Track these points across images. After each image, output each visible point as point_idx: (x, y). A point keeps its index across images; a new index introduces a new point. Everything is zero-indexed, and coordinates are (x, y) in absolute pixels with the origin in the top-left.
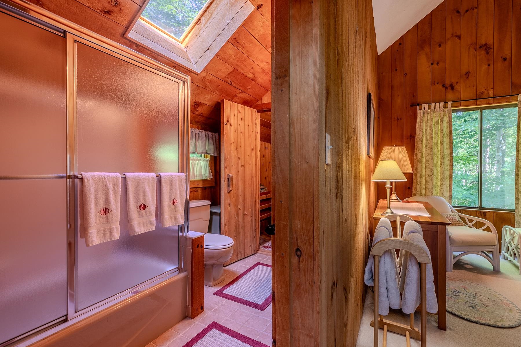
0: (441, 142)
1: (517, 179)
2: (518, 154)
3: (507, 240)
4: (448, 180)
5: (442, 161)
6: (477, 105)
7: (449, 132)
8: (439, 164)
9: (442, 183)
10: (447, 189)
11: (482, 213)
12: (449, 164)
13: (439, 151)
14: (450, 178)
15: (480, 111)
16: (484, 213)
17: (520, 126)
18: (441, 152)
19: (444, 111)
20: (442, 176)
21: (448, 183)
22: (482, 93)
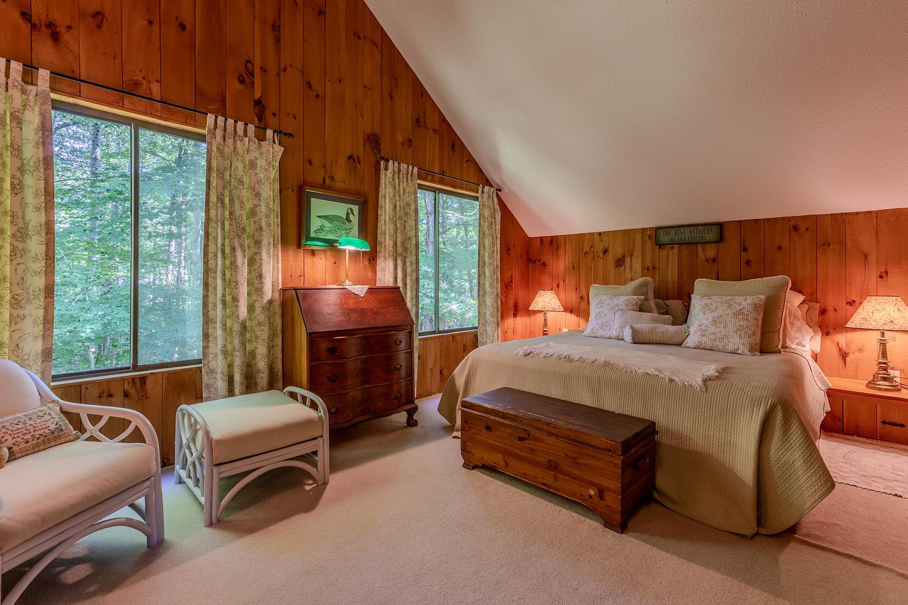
0: (12, 184)
1: (205, 294)
2: (208, 241)
3: (184, 441)
4: (40, 301)
5: (16, 243)
6: (122, 107)
7: (41, 159)
8: (8, 253)
9: (15, 313)
10: (37, 329)
11: (138, 381)
12: (44, 255)
13: (9, 213)
14: (46, 298)
15: (132, 128)
16: (140, 381)
17: (210, 182)
18: (12, 216)
19: (23, 91)
20: (18, 290)
21: (41, 312)
22: (137, 84)
